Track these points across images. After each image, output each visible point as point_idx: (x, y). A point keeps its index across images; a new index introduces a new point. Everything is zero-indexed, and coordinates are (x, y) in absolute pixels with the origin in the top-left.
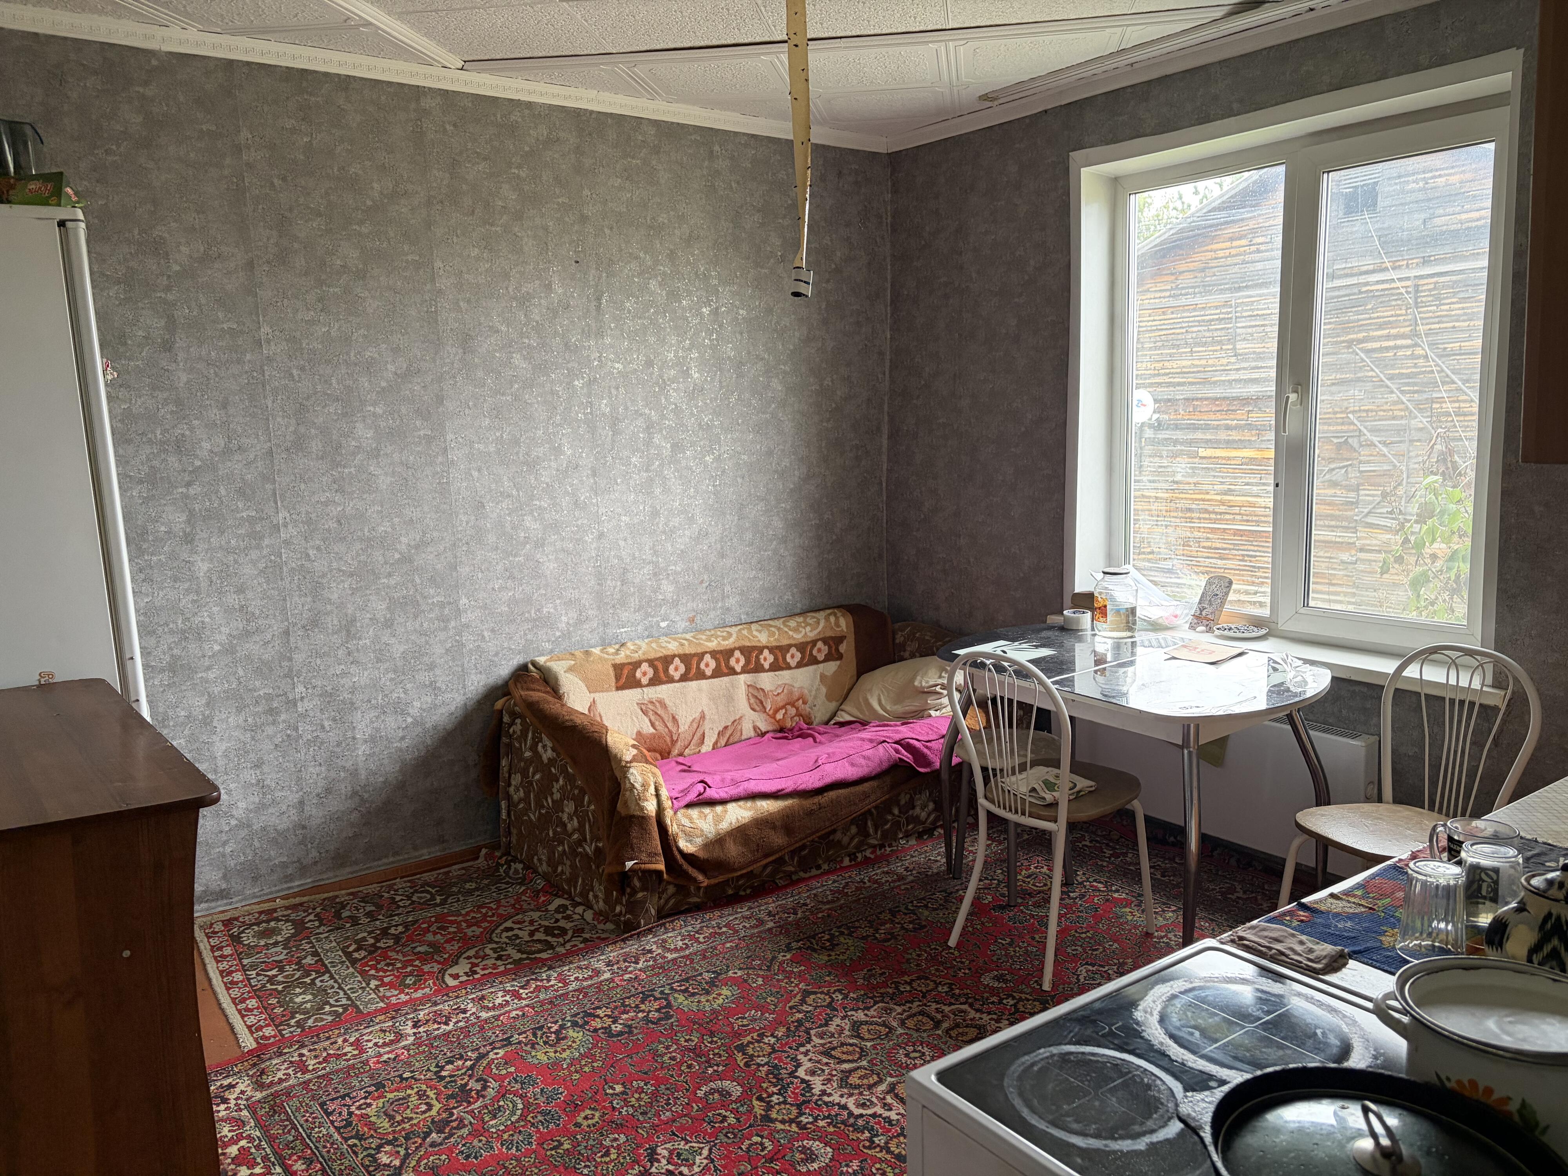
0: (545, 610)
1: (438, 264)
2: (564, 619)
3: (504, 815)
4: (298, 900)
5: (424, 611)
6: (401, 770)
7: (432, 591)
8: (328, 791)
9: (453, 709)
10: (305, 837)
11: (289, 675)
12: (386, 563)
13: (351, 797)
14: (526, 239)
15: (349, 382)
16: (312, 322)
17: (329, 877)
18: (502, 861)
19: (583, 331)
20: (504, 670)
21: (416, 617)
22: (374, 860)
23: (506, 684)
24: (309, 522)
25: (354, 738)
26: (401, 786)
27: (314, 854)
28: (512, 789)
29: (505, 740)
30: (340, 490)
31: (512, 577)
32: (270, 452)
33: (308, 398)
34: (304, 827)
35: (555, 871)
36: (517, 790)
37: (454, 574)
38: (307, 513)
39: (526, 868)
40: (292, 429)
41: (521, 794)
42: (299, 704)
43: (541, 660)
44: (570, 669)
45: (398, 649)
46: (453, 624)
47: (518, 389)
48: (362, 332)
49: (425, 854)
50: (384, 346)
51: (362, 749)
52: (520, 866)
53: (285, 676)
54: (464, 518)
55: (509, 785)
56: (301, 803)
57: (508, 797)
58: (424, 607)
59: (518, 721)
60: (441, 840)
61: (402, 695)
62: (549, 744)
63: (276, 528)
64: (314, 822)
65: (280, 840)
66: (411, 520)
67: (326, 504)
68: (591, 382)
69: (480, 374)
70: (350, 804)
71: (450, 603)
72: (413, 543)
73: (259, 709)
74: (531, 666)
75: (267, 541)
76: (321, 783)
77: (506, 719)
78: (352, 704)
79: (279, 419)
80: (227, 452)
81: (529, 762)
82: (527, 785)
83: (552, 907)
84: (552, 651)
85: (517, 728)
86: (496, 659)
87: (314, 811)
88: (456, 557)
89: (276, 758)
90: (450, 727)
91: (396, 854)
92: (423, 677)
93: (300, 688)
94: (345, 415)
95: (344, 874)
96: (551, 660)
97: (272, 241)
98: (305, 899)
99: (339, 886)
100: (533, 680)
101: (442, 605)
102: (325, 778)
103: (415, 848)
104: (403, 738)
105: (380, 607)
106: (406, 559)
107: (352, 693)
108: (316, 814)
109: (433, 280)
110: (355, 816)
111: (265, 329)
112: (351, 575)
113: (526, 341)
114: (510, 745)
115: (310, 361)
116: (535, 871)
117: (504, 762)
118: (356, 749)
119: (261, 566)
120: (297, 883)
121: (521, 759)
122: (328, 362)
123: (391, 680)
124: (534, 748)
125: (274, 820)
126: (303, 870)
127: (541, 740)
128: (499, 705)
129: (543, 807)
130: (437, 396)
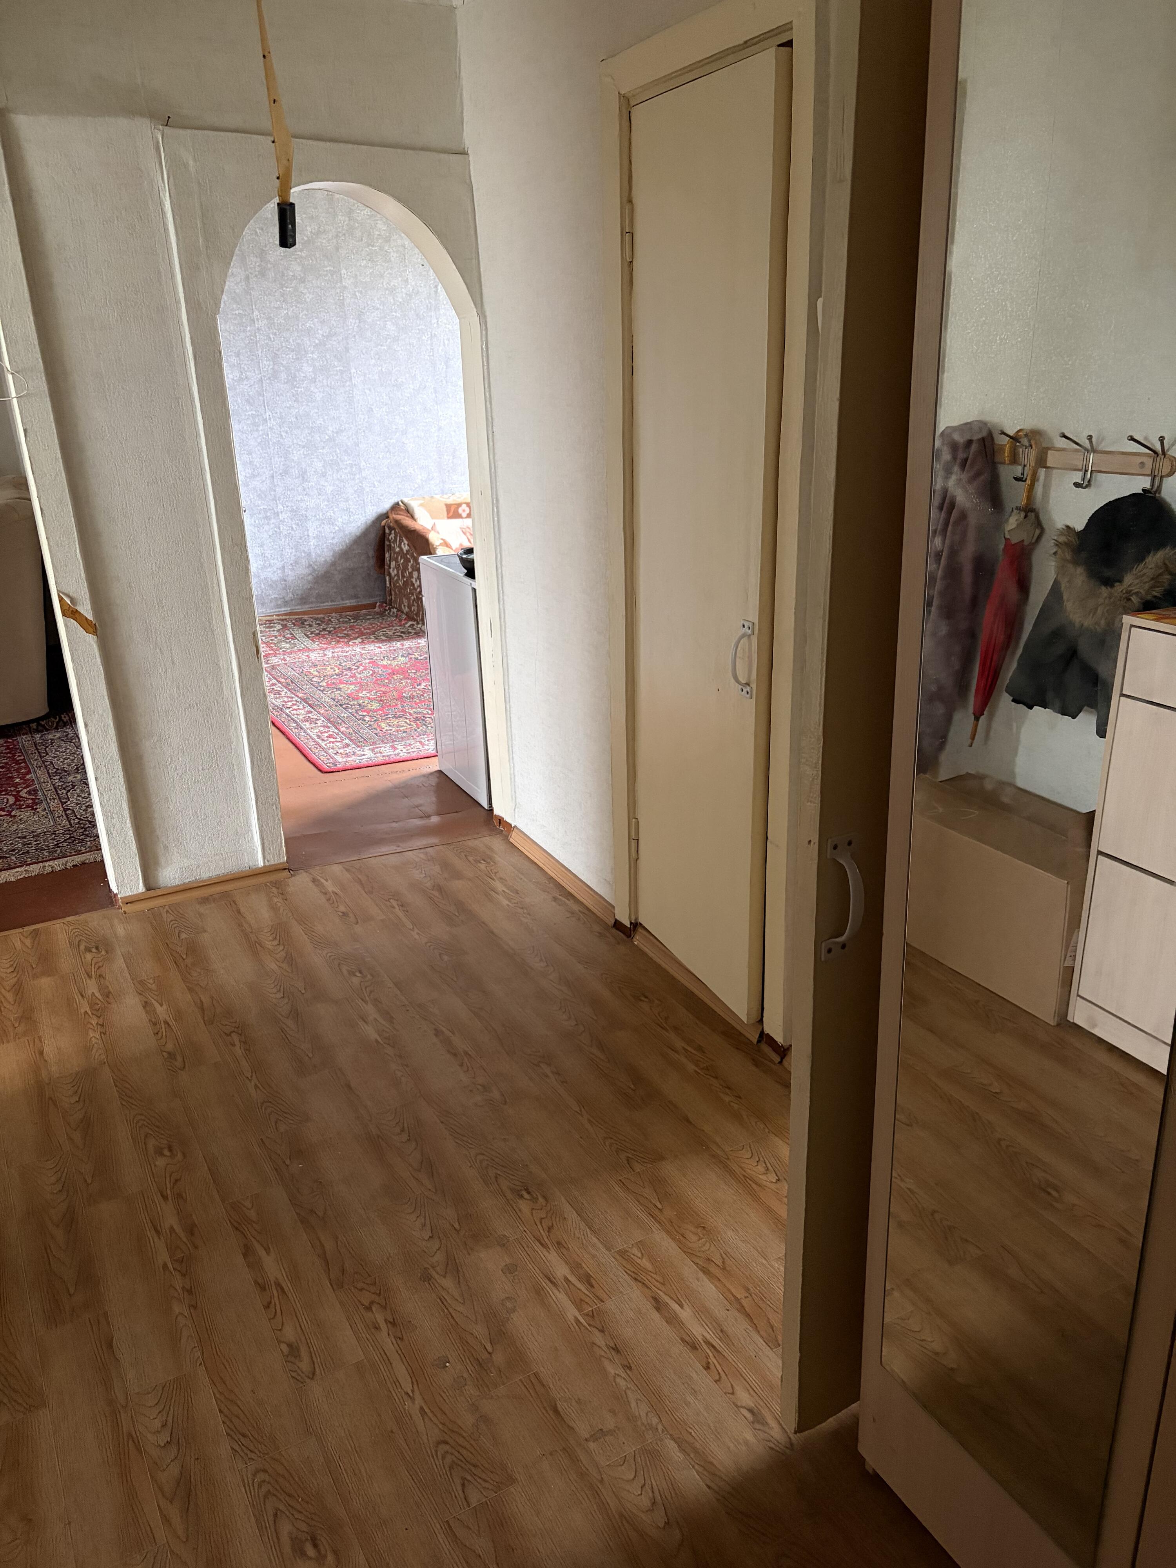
0: (408, 471)
1: (343, 271)
2: (419, 477)
3: (388, 585)
4: (284, 617)
5: (342, 469)
6: (333, 556)
7: (346, 458)
8: (296, 562)
9: (359, 524)
10: (286, 586)
11: (274, 499)
12: (321, 441)
13: (308, 567)
14: (392, 254)
15: (299, 341)
16: (279, 308)
17: (299, 608)
18: (387, 608)
19: (427, 306)
20: (386, 506)
21: (338, 471)
22: (321, 603)
23: (387, 513)
24: (281, 418)
25: (308, 536)
26: (333, 564)
27: (291, 595)
28: (391, 570)
29: (387, 543)
30: (296, 401)
31: (389, 451)
32: (261, 380)
33: (278, 350)
34: (285, 581)
35: (411, 610)
36: (394, 570)
37: (357, 448)
38: (281, 413)
39: (398, 611)
40: (271, 367)
41: (395, 572)
42: (280, 515)
43: (406, 500)
44: (421, 505)
45: (329, 489)
46: (358, 476)
47: (390, 343)
48: (305, 312)
49: (348, 603)
50: (316, 320)
51: (313, 542)
52: (395, 610)
53: (273, 500)
54: (362, 417)
55: (390, 568)
56: (283, 567)
57: (390, 575)
58: (341, 466)
59: (393, 532)
60: (356, 597)
61: (332, 515)
62: (406, 542)
63: (265, 420)
64: (290, 579)
65: (274, 585)
66: (334, 417)
67: (289, 408)
68: (432, 337)
69: (369, 334)
70: (307, 571)
71: (355, 465)
72: (335, 430)
73: (261, 516)
74: (400, 503)
75: (261, 428)
76: (293, 558)
77: (387, 531)
78: (306, 517)
79: (265, 362)
80: (240, 380)
81: (398, 553)
82: (397, 567)
83: (407, 625)
84: (413, 495)
85: (392, 536)
86: (381, 498)
87: (290, 573)
88: (358, 439)
89: (270, 542)
90: (358, 534)
91: (332, 601)
92: (342, 505)
93: (280, 507)
94: (298, 359)
95: (306, 608)
96: (411, 500)
97: (257, 264)
98: (288, 617)
99: (304, 613)
100: (401, 510)
101: (351, 466)
102: (295, 555)
103: (343, 599)
104: (334, 538)
105: (319, 465)
106: (331, 439)
107: (306, 511)
108: (291, 576)
109: (341, 282)
110: (310, 578)
111: (256, 313)
112: (304, 447)
113: (394, 313)
114: (389, 546)
115: (278, 330)
116: (402, 612)
117: (387, 555)
118: (309, 542)
119: (259, 440)
120: (283, 609)
121: (395, 553)
122: (288, 330)
123: (326, 505)
124: (400, 546)
125: (270, 575)
126: (286, 603)
127: (403, 541)
128: (383, 523)
129: (405, 577)
130: (345, 348)
